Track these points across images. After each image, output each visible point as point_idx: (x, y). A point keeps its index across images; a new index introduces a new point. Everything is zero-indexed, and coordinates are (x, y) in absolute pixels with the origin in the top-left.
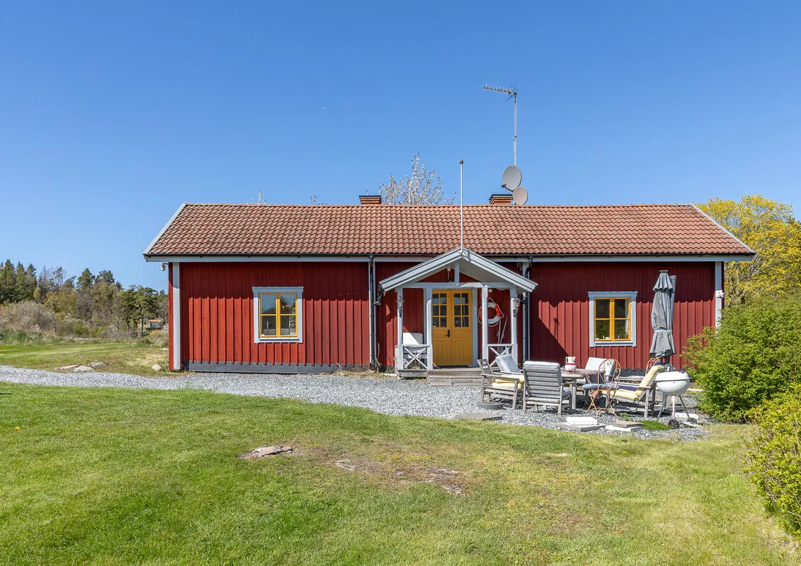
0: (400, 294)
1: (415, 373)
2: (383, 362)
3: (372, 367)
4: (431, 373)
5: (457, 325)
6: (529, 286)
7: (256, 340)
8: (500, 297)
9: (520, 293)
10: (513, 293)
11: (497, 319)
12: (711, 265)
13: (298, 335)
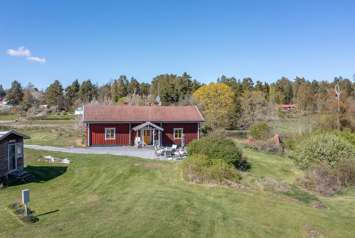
0: (137, 131)
1: (140, 147)
2: (133, 144)
3: (130, 145)
4: (143, 147)
5: (147, 135)
6: (162, 130)
7: (105, 139)
8: (157, 131)
9: (160, 131)
10: (159, 131)
11: (156, 134)
12: (197, 123)
13: (114, 138)
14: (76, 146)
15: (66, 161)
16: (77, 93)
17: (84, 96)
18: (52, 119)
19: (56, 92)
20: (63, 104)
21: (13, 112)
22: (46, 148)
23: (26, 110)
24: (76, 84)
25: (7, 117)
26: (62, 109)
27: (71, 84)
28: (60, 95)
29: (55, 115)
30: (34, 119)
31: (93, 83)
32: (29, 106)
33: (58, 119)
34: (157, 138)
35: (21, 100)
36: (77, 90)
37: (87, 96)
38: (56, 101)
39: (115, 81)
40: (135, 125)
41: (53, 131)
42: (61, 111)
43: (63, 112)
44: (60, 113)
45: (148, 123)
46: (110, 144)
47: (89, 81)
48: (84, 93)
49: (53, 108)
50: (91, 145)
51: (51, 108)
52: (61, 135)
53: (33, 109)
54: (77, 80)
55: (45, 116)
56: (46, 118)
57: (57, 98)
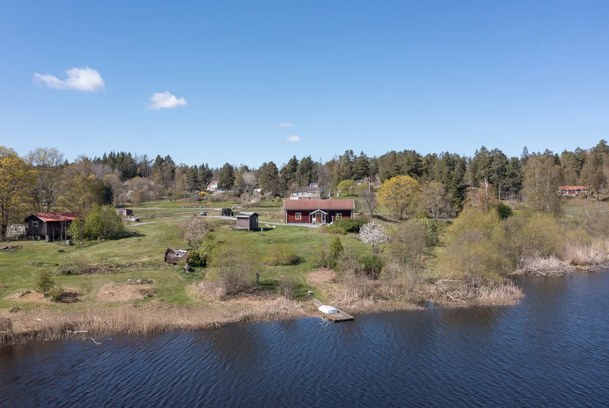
6: (327, 214)
7: (296, 219)
9: (325, 214)
11: (323, 216)
12: (351, 211)
13: (301, 219)
14: (280, 222)
15: (274, 227)
16: (295, 173)
17: (303, 178)
18: (266, 207)
19: (270, 175)
20: (278, 189)
21: (225, 198)
22: (265, 222)
23: (239, 196)
24: (294, 162)
25: (219, 204)
26: (277, 195)
27: (287, 162)
28: (274, 178)
29: (270, 203)
30: (248, 206)
31: (315, 159)
32: (241, 192)
33: (272, 207)
34: (323, 219)
35: (233, 184)
36: (294, 170)
37: (306, 177)
38: (270, 185)
39: (340, 157)
40: (312, 211)
41: (268, 215)
42: (275, 197)
43: (278, 198)
44: (274, 199)
45: (319, 210)
46: (298, 222)
47: (309, 158)
48: (302, 173)
49: (267, 194)
50: (288, 222)
51: (265, 195)
52: (273, 217)
53: (245, 195)
54: (295, 157)
55: (259, 204)
56: (260, 205)
57: (271, 182)
